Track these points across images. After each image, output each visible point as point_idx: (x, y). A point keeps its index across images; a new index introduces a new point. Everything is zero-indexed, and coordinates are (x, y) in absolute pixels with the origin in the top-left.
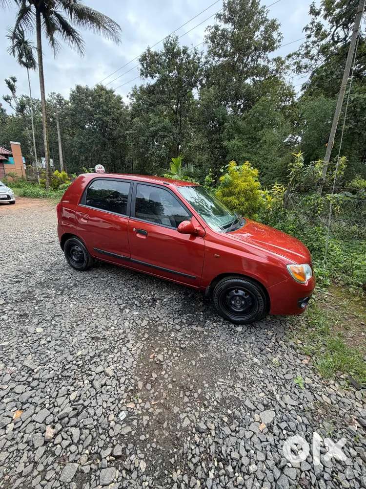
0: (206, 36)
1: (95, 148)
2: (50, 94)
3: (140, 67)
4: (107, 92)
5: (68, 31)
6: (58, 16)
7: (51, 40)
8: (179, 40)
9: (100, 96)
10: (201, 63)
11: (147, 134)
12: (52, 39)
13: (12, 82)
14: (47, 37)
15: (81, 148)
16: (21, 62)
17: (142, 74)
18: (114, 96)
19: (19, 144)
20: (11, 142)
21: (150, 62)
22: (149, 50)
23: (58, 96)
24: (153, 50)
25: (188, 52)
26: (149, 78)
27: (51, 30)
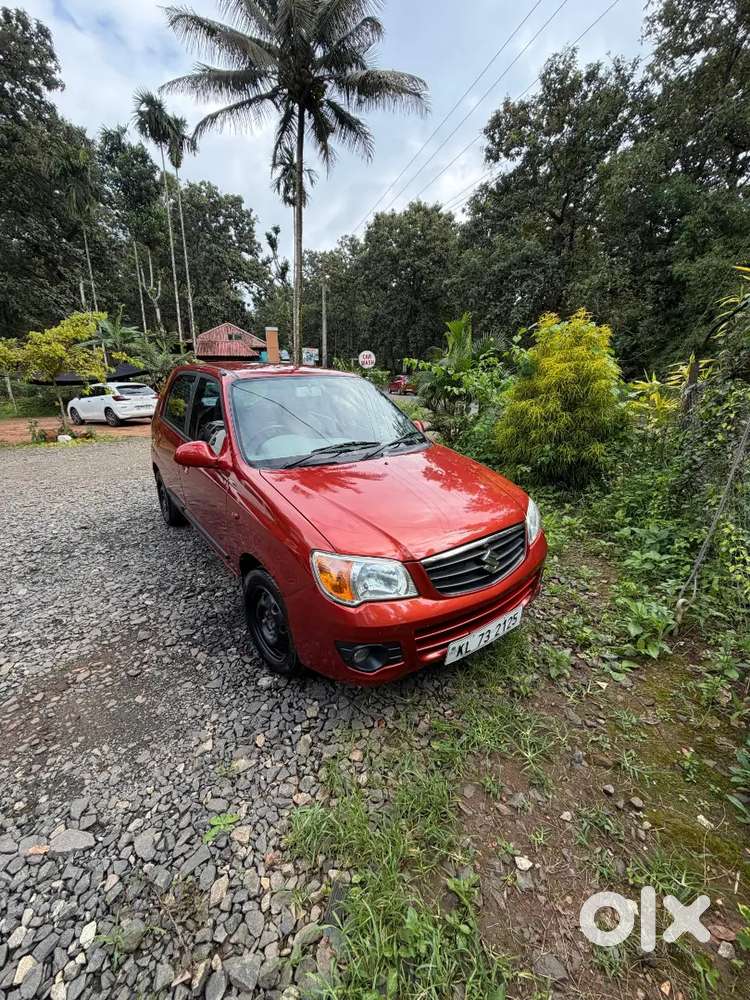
0: (647, 18)
1: (397, 321)
2: (340, 240)
3: (487, 143)
4: (427, 213)
5: (348, 123)
6: (333, 105)
7: (322, 149)
8: (578, 56)
9: (414, 222)
10: (631, 88)
11: (486, 279)
12: (325, 148)
13: (274, 235)
14: (316, 147)
15: (373, 324)
16: (287, 200)
17: (488, 158)
18: (440, 216)
19: (276, 329)
20: (267, 328)
21: (507, 129)
22: (507, 104)
23: (352, 240)
24: (515, 101)
25: (601, 73)
26: (503, 159)
27: (322, 132)
